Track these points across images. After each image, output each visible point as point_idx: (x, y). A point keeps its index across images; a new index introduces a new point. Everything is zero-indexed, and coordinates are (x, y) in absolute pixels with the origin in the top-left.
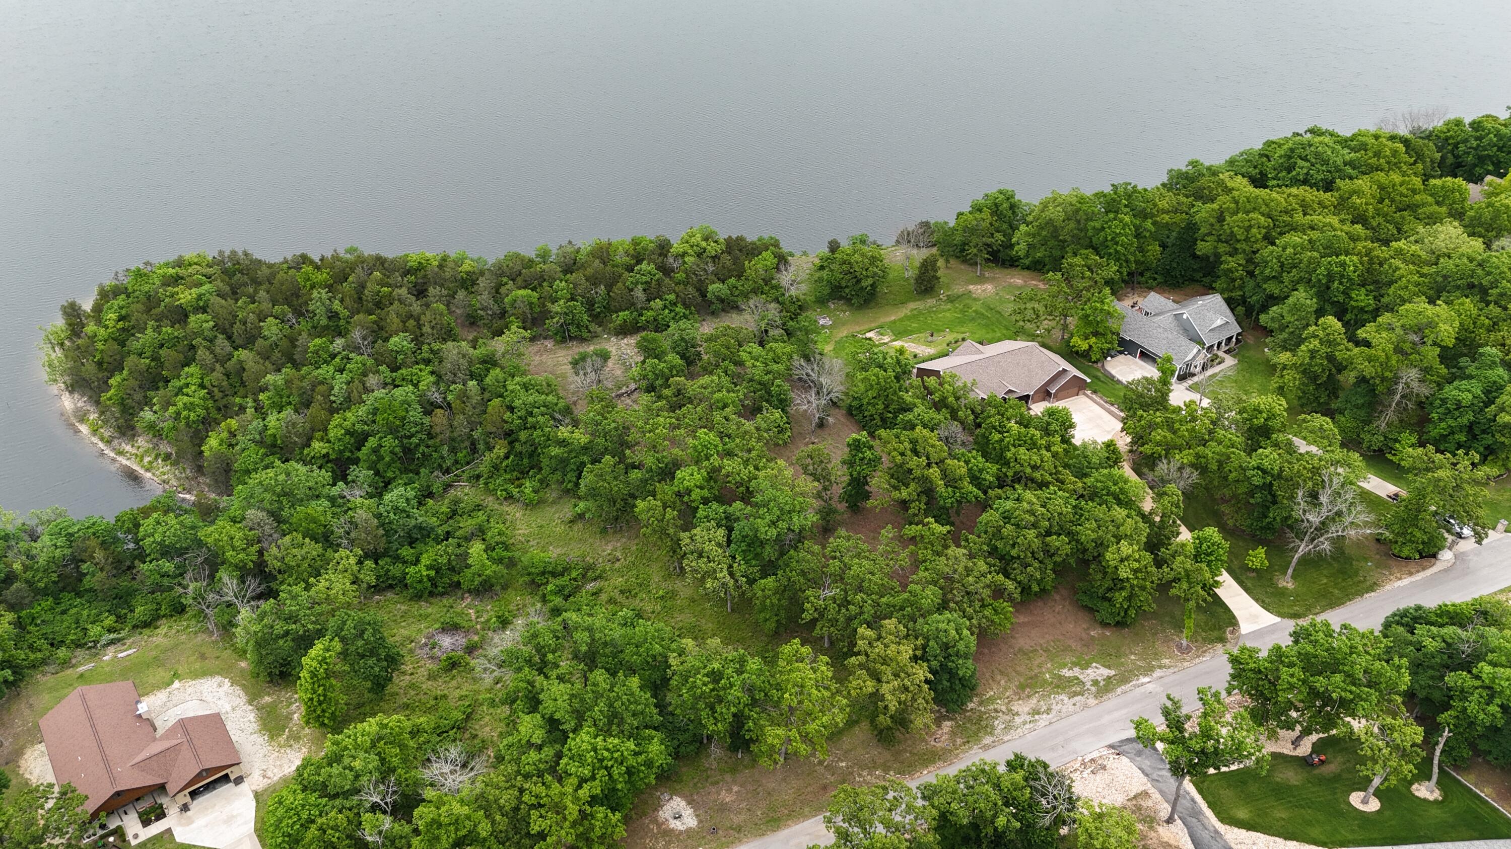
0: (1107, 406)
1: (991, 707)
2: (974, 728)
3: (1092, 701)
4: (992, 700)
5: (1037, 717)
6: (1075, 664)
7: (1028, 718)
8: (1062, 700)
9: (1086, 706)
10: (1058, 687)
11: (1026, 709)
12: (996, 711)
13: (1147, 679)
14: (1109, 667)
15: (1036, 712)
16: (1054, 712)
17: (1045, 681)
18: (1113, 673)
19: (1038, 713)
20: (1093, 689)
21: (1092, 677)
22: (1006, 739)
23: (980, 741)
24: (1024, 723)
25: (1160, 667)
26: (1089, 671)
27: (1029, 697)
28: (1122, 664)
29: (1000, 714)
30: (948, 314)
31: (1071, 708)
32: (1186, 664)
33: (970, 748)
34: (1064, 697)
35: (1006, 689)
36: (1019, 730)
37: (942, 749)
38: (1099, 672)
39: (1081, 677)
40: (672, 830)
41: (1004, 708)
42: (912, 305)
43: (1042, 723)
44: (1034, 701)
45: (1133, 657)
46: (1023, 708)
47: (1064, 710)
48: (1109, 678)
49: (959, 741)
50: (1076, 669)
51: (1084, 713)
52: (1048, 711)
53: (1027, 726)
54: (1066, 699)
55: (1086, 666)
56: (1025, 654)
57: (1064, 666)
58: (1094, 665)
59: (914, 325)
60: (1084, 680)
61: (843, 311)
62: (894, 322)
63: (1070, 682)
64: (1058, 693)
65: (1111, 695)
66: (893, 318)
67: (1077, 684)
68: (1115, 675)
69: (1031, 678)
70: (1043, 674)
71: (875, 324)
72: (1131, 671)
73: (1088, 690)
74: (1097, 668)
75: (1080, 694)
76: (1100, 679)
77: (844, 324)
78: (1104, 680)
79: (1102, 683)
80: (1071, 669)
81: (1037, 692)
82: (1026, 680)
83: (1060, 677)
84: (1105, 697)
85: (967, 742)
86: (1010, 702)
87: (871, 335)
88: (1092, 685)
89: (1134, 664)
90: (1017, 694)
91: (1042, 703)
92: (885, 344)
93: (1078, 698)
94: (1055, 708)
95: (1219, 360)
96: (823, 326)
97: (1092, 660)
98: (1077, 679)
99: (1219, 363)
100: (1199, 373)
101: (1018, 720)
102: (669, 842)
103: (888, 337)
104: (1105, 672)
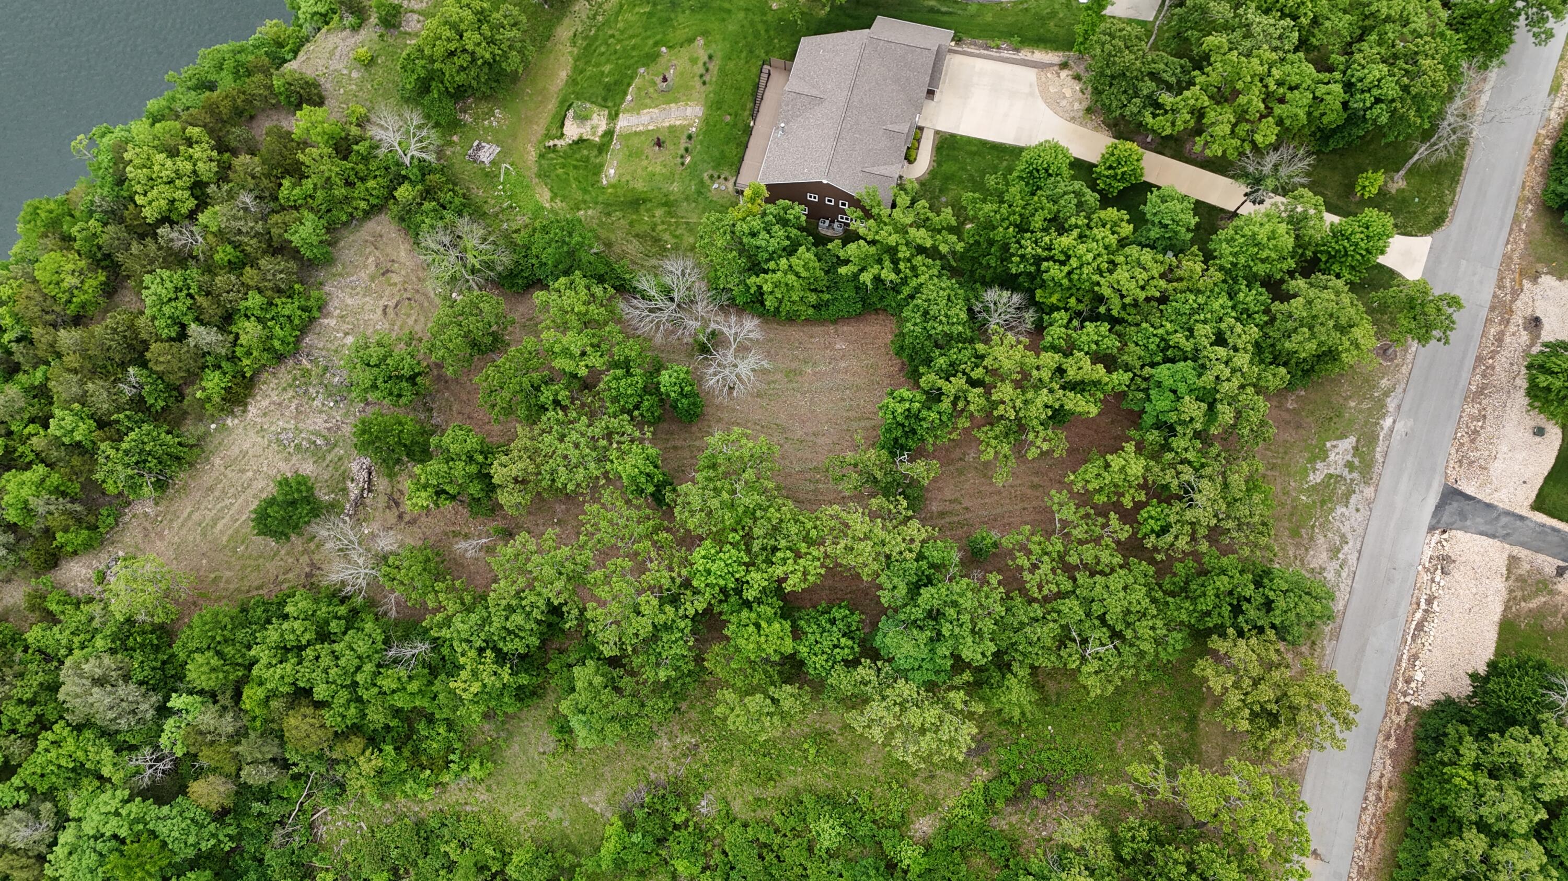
0: (993, 53)
3: (1369, 492)
5: (1341, 556)
6: (1313, 460)
7: (1335, 564)
8: (1343, 515)
9: (1370, 503)
10: (1323, 502)
11: (1324, 556)
13: (1388, 422)
14: (1343, 436)
15: (1334, 552)
16: (1349, 536)
17: (1306, 506)
18: (1352, 440)
19: (1338, 551)
20: (1355, 475)
21: (1341, 463)
22: (1340, 607)
24: (1338, 573)
25: (1387, 394)
26: (1332, 457)
27: (1312, 539)
28: (1351, 422)
31: (1359, 517)
32: (1405, 370)
33: (1323, 648)
34: (1340, 510)
35: (1284, 549)
36: (1342, 586)
38: (1341, 448)
39: (1332, 471)
42: (564, 32)
43: (1352, 558)
44: (1321, 540)
45: (1353, 404)
46: (1319, 557)
47: (1355, 525)
48: (1356, 449)
50: (1319, 465)
51: (1375, 513)
52: (1344, 540)
53: (1344, 575)
54: (1344, 509)
55: (1323, 455)
57: (1305, 473)
58: (1328, 444)
59: (607, 68)
60: (1338, 472)
61: (491, 113)
62: (573, 81)
63: (1328, 486)
64: (1332, 510)
65: (1377, 469)
66: (563, 75)
67: (1336, 482)
68: (1358, 441)
69: (1292, 515)
70: (1297, 499)
71: (552, 106)
72: (1366, 422)
73: (1352, 480)
74: (1334, 446)
75: (1350, 493)
76: (1349, 458)
77: (514, 137)
78: (1354, 456)
79: (1356, 461)
80: (1314, 470)
81: (1313, 527)
82: (1290, 521)
83: (1315, 488)
84: (1374, 476)
85: (1314, 643)
86: (1302, 561)
87: (572, 131)
88: (1350, 472)
89: (1360, 411)
90: (1298, 546)
91: (1330, 535)
92: (609, 133)
93: (1353, 499)
94: (1345, 530)
96: (495, 163)
97: (1322, 441)
98: (1329, 476)
101: (1329, 575)
103: (599, 121)
104: (1346, 444)
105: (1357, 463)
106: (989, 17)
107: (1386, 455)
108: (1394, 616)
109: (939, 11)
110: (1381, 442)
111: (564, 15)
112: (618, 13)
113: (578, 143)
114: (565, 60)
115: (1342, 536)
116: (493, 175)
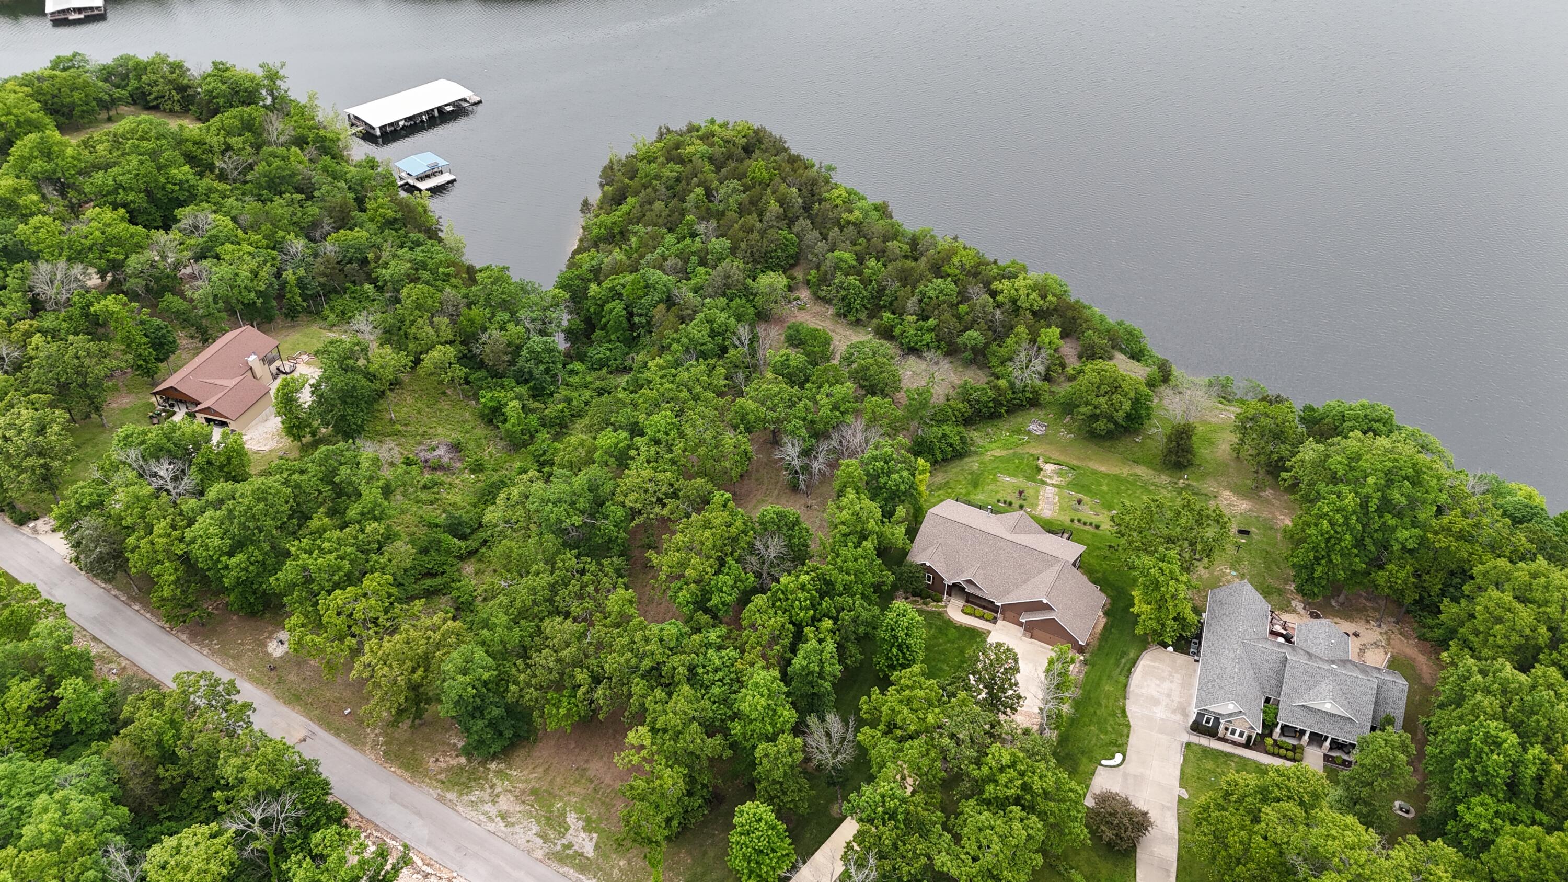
1: (495, 781)
2: (463, 780)
3: (539, 854)
4: (507, 777)
5: (498, 819)
6: (588, 820)
7: (494, 814)
8: (530, 829)
9: (529, 852)
10: (548, 819)
11: (505, 807)
12: (492, 787)
14: (597, 847)
15: (504, 816)
16: (510, 829)
17: (551, 806)
18: (591, 854)
19: (503, 818)
20: (559, 848)
21: (574, 840)
22: (459, 808)
23: (448, 790)
24: (485, 813)
26: (583, 835)
27: (523, 802)
28: (606, 857)
29: (489, 790)
31: (522, 841)
33: (436, 787)
34: (535, 829)
35: (526, 781)
36: (474, 813)
37: (427, 769)
38: (586, 843)
39: (571, 831)
40: (266, 646)
41: (498, 789)
43: (491, 827)
44: (518, 808)
45: (623, 863)
46: (505, 803)
47: (517, 837)
48: (581, 855)
49: (443, 776)
50: (581, 824)
51: (520, 854)
53: (482, 817)
54: (534, 832)
55: (588, 828)
56: (582, 776)
57: (580, 811)
58: (595, 835)
59: (1105, 488)
60: (568, 836)
61: (1069, 432)
62: (1094, 472)
63: (560, 825)
64: (538, 823)
65: (555, 865)
66: (1103, 469)
67: (560, 833)
68: (587, 858)
69: (550, 794)
70: (562, 800)
71: (1075, 462)
72: (600, 869)
73: (555, 844)
74: (591, 839)
75: (545, 838)
76: (576, 847)
77: (1050, 443)
78: (576, 851)
79: (570, 852)
80: (579, 819)
81: (532, 806)
82: (546, 791)
83: (563, 814)
84: (550, 862)
85: (443, 783)
86: (510, 791)
87: (1049, 468)
88: (563, 845)
89: (613, 867)
90: (523, 792)
91: (519, 815)
92: (1044, 483)
93: (539, 841)
94: (517, 828)
95: (1290, 754)
96: (1029, 433)
97: (600, 832)
98: (567, 830)
99: (1285, 757)
100: (1234, 743)
101: (487, 807)
102: (252, 650)
103: (1056, 480)
104: (589, 851)
105: (568, 852)
106: (1108, 687)
107: (563, 875)
108: (429, 843)
109: (1122, 657)
110: (576, 875)
111: (1154, 469)
113: (1039, 470)
114: (1115, 471)
115: (513, 825)
116: (1019, 432)
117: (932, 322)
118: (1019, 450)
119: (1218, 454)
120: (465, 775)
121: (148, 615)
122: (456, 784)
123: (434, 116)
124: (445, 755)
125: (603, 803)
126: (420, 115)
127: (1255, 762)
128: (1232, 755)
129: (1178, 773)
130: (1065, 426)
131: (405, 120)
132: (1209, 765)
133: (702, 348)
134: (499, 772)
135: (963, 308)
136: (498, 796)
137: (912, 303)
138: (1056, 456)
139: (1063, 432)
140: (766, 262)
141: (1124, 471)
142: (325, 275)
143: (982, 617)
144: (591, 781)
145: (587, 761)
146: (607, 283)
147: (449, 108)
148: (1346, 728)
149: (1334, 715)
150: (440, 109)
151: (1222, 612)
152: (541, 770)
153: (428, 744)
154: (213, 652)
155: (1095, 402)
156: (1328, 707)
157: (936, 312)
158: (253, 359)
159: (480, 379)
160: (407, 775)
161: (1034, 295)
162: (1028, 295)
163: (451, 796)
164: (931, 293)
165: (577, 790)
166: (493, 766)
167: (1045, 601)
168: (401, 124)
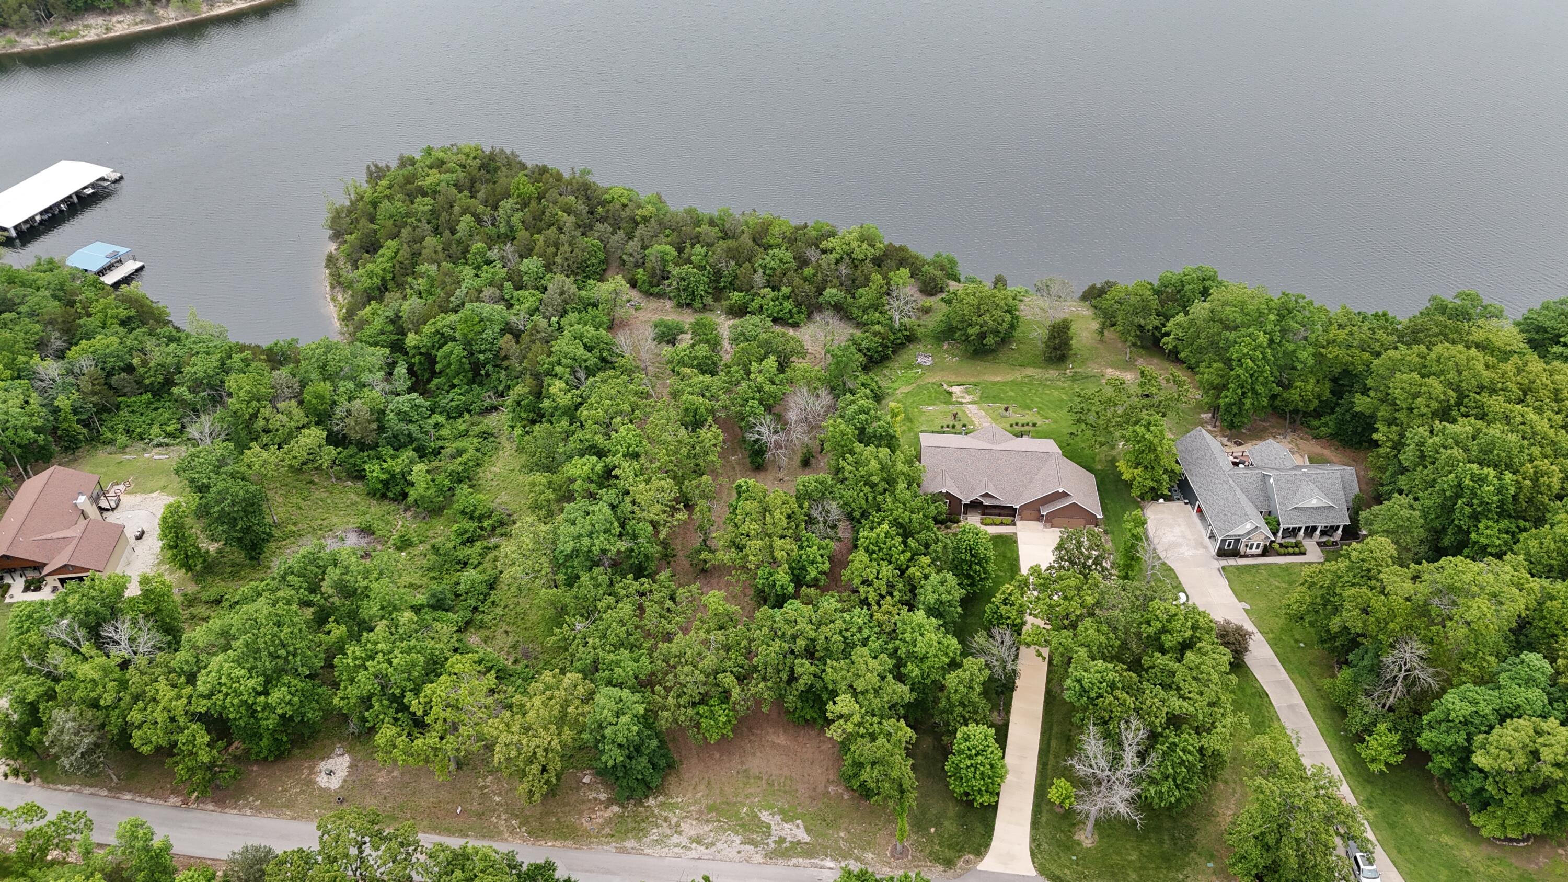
1: (664, 814)
2: (631, 825)
3: (759, 858)
4: (675, 806)
5: (694, 845)
6: (782, 811)
7: (685, 841)
8: (733, 841)
9: (748, 860)
10: (743, 826)
11: (693, 833)
12: (666, 819)
13: (829, 863)
14: (808, 831)
15: (698, 840)
16: (714, 849)
17: (738, 812)
18: (807, 839)
19: (699, 843)
20: (773, 846)
21: (783, 834)
22: (647, 851)
23: (624, 840)
24: (677, 845)
25: (858, 859)
26: (787, 826)
27: (707, 821)
28: (824, 836)
29: (665, 825)
30: (1056, 393)
31: (733, 854)
33: (608, 843)
34: (738, 839)
35: (695, 802)
36: (665, 850)
37: (585, 831)
38: (797, 832)
39: (773, 827)
40: (315, 783)
41: (674, 820)
42: (1030, 371)
43: (692, 854)
44: (707, 828)
45: (843, 834)
46: (690, 828)
47: (724, 853)
48: (799, 842)
49: (607, 830)
50: (778, 818)
51: (739, 865)
52: (710, 845)
53: (677, 850)
54: (738, 842)
55: (788, 818)
56: (748, 777)
57: (768, 807)
58: (799, 822)
59: (1011, 393)
60: (773, 832)
61: (954, 356)
62: (994, 384)
63: (758, 826)
64: (737, 833)
65: (781, 861)
66: (999, 379)
67: (763, 833)
68: (806, 843)
69: (728, 804)
70: (743, 805)
71: (972, 380)
72: (826, 848)
73: (767, 844)
74: (798, 826)
75: (755, 844)
76: (789, 839)
77: (944, 369)
78: (791, 842)
79: (786, 845)
80: (773, 814)
81: (719, 821)
82: (722, 803)
83: (755, 817)
84: (774, 861)
85: (612, 836)
86: (687, 817)
87: (956, 389)
88: (775, 842)
89: (836, 841)
90: (700, 812)
91: (712, 834)
92: (962, 403)
93: (750, 848)
94: (719, 845)
95: (1296, 550)
96: (920, 365)
97: (801, 816)
98: (769, 826)
99: (1294, 554)
100: (1253, 556)
101: (675, 839)
102: (303, 792)
103: (968, 398)
104: (802, 835)
105: (784, 845)
107: (795, 866)
110: (808, 861)
111: (1041, 368)
112: (1056, 389)
113: (950, 393)
114: (1010, 378)
115: (713, 844)
116: (911, 367)
117: (785, 290)
118: (919, 382)
119: (1084, 341)
120: (629, 820)
121: (149, 800)
122: (627, 832)
123: (73, 204)
124: (594, 811)
125: (785, 792)
126: (57, 205)
127: (1276, 564)
128: (1258, 565)
129: (1230, 592)
130: (946, 351)
131: (41, 213)
132: (1248, 578)
133: (588, 364)
134: (662, 805)
135: (808, 271)
136: (678, 825)
137: (759, 278)
138: (953, 378)
139: (948, 358)
140: (584, 271)
141: (1017, 375)
142: (94, 393)
143: (1002, 524)
144: (761, 778)
145: (742, 763)
146: (428, 329)
147: (89, 191)
148: (1331, 515)
149: (1318, 508)
150: (78, 194)
151: (1195, 457)
152: (702, 787)
153: (567, 808)
154: (258, 811)
155: (980, 321)
156: (1314, 503)
157: (785, 280)
158: (82, 500)
159: (351, 456)
160: (570, 843)
161: (865, 246)
162: (859, 246)
163: (630, 844)
164: (772, 264)
165: (752, 790)
166: (651, 802)
167: (1061, 490)
168: (38, 218)
